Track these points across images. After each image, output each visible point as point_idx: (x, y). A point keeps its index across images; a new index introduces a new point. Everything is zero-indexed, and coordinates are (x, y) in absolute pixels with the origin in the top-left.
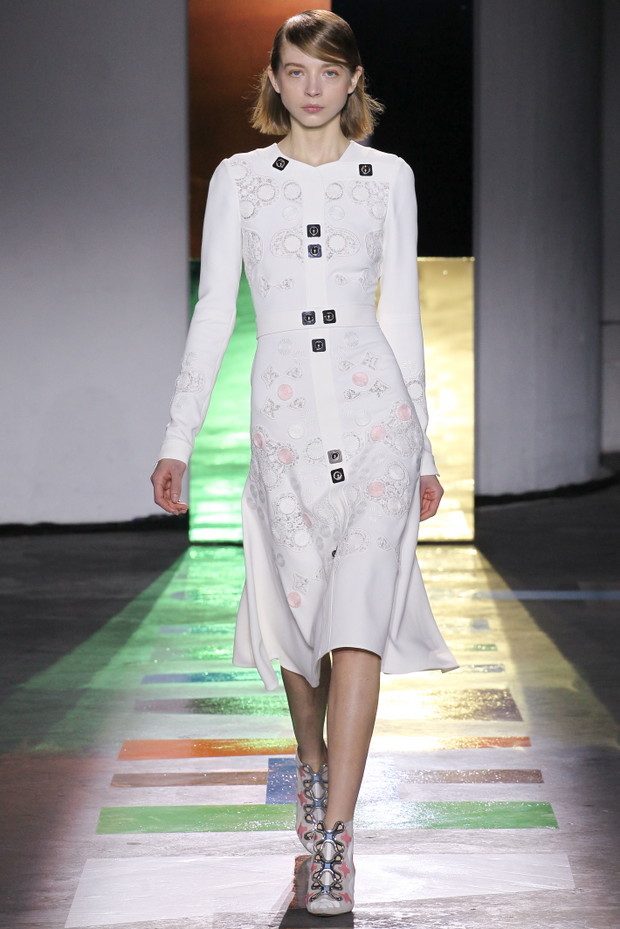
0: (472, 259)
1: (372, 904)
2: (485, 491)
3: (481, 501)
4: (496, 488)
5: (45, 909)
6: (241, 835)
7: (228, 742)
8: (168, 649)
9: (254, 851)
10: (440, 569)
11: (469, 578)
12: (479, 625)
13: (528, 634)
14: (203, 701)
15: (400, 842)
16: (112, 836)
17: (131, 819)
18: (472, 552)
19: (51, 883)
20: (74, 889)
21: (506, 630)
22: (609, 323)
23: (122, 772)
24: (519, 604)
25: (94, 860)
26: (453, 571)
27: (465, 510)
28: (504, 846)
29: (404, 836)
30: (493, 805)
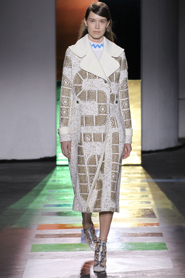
0: (140, 80)
1: (113, 273)
2: (144, 149)
3: (143, 152)
4: (147, 149)
5: (16, 274)
6: (73, 252)
7: (69, 225)
8: (51, 197)
9: (78, 257)
10: (131, 173)
11: (140, 175)
12: (143, 189)
13: (158, 192)
14: (62, 212)
15: (121, 254)
16: (35, 253)
17: (41, 248)
18: (141, 168)
19: (18, 267)
20: (24, 269)
21: (151, 191)
22: (181, 99)
23: (38, 234)
24: (155, 183)
25: (30, 260)
26: (135, 173)
27: (138, 155)
28: (152, 255)
29: (122, 252)
30: (148, 243)
